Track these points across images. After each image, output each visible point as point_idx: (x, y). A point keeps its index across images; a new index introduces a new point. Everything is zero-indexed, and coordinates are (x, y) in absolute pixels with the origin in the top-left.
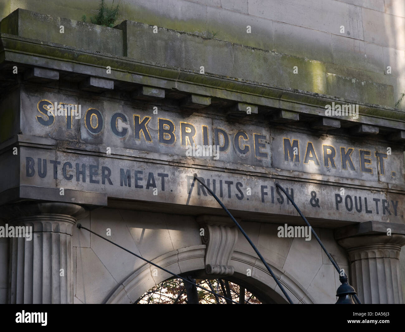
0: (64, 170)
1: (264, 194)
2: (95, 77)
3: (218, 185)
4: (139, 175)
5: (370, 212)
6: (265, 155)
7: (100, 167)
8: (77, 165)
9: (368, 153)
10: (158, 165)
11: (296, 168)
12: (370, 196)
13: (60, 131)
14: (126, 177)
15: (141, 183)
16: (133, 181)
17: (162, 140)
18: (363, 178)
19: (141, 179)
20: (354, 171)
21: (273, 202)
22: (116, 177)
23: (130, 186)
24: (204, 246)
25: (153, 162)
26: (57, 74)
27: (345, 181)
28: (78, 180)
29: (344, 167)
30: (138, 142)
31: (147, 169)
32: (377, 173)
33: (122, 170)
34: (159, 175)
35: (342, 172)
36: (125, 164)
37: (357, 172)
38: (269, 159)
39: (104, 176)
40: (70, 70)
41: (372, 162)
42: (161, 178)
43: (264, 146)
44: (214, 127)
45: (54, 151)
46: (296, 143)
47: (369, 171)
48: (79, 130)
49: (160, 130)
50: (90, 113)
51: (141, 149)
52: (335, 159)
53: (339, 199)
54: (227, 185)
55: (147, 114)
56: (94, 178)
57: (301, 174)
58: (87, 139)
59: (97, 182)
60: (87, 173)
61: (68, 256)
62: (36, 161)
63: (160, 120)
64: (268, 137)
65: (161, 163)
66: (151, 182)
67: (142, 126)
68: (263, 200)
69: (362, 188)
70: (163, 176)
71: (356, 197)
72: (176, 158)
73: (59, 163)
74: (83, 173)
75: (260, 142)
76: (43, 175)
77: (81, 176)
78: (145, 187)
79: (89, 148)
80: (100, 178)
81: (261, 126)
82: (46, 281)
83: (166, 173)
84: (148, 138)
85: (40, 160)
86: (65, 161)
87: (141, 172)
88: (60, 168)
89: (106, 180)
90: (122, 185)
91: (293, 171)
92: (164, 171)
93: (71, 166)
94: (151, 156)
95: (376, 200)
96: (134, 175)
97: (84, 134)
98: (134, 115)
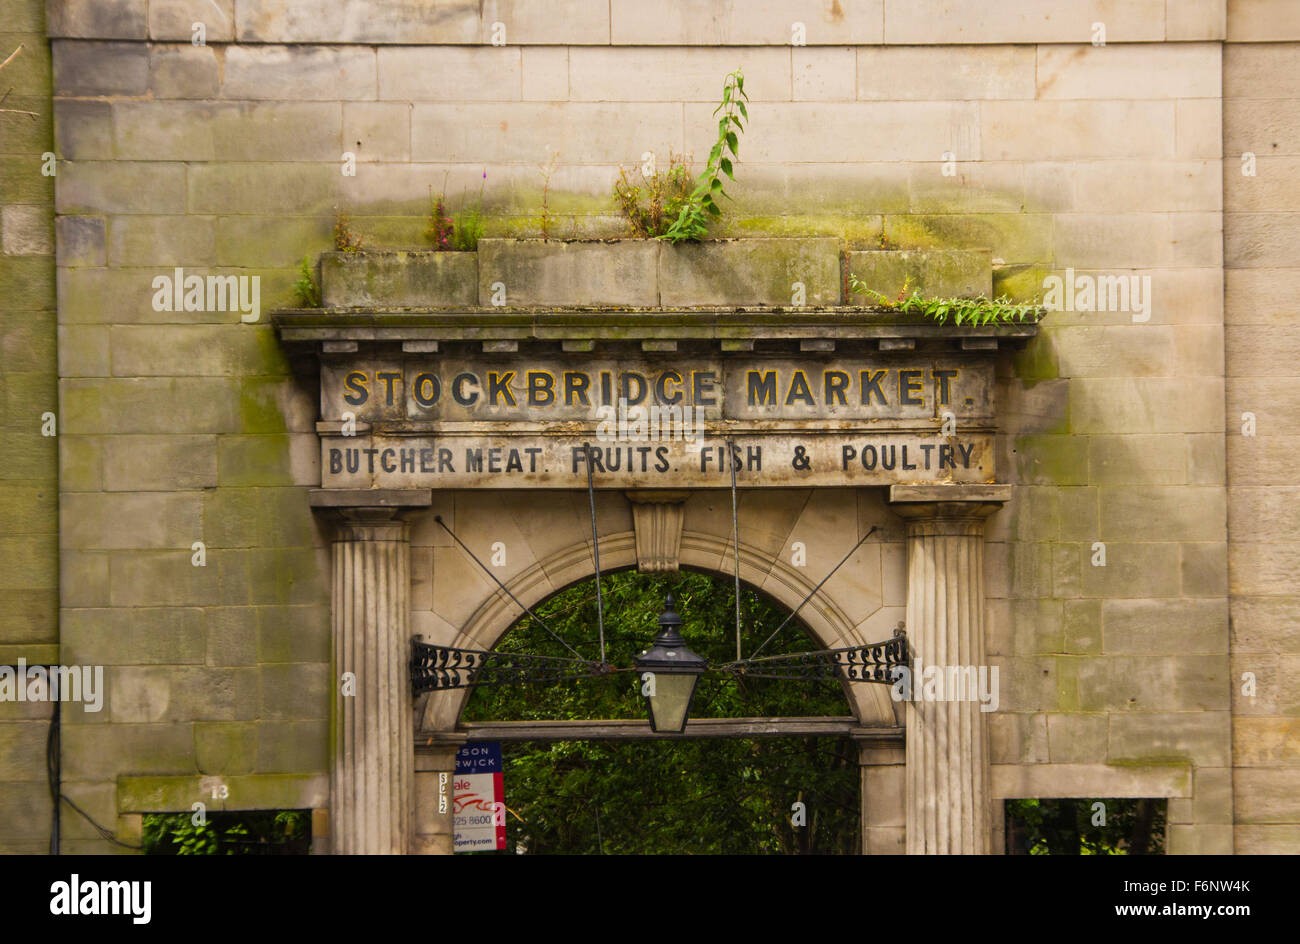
0: (384, 460)
1: (704, 459)
2: (409, 341)
3: (624, 456)
4: (495, 455)
5: (914, 467)
6: (713, 401)
7: (437, 451)
8: (403, 451)
9: (917, 374)
10: (525, 438)
11: (770, 415)
12: (914, 445)
13: (377, 410)
14: (475, 460)
15: (496, 465)
16: (485, 464)
17: (533, 401)
18: (902, 415)
19: (498, 460)
20: (885, 406)
21: (721, 469)
22: (459, 461)
23: (481, 470)
24: (630, 534)
25: (518, 436)
26: (356, 344)
27: (861, 426)
28: (403, 470)
29: (865, 401)
30: (494, 410)
31: (509, 445)
32: (932, 403)
33: (469, 451)
34: (527, 451)
35: (859, 410)
36: (473, 443)
37: (891, 407)
38: (718, 407)
39: (442, 462)
40: (372, 337)
41: (924, 388)
42: (529, 455)
43: (710, 388)
44: (621, 371)
45: (369, 437)
46: (771, 376)
47: (918, 402)
48: (404, 404)
49: (530, 389)
50: (420, 380)
51: (496, 420)
52: (847, 391)
53: (849, 453)
54: (640, 454)
55: (510, 369)
56: (427, 466)
57: (773, 423)
58: (417, 415)
59: (432, 470)
60: (417, 460)
61: (392, 568)
62: (344, 452)
63: (530, 374)
64: (718, 374)
65: (532, 436)
66: (514, 462)
67: (502, 386)
68: (703, 469)
69: (898, 432)
70: (533, 451)
71: (884, 448)
72: (552, 425)
73: (376, 451)
74: (412, 461)
75: (703, 383)
76: (353, 470)
77: (408, 465)
78: (504, 470)
79: (418, 427)
80: (436, 465)
81: (708, 359)
82: (359, 602)
83: (538, 447)
84: (511, 401)
85: (349, 451)
86: (385, 448)
87: (498, 451)
88: (377, 458)
89: (445, 466)
90: (468, 471)
91: (759, 421)
92: (535, 445)
93: (393, 453)
94: (513, 427)
95: (927, 448)
96: (488, 456)
97: (413, 409)
98: (488, 373)
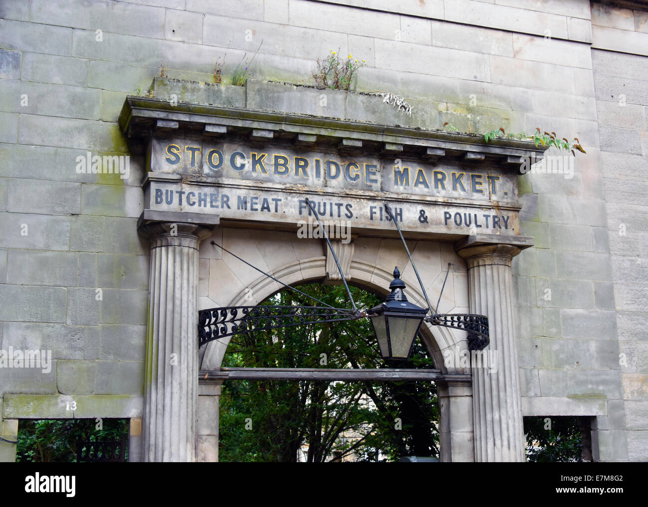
0: (188, 198)
1: (372, 213)
2: (210, 124)
3: (328, 207)
4: (254, 201)
5: (480, 226)
6: (376, 181)
7: (220, 195)
8: (200, 194)
9: (480, 177)
10: (272, 192)
11: (406, 191)
12: (480, 214)
13: (185, 168)
14: (243, 203)
15: (255, 207)
16: (249, 205)
17: (276, 171)
18: (474, 198)
19: (256, 204)
20: (465, 192)
21: (381, 219)
22: (233, 202)
23: (246, 209)
24: (324, 258)
25: (268, 190)
26: (177, 123)
27: (454, 201)
28: (200, 205)
29: (455, 188)
30: (254, 175)
31: (263, 195)
32: (488, 193)
33: (239, 197)
34: (273, 200)
35: (452, 193)
36: (242, 193)
37: (467, 193)
38: (379, 185)
39: (223, 202)
40: (187, 120)
41: (483, 184)
42: (274, 202)
43: (374, 174)
44: (326, 160)
45: (180, 184)
46: (406, 170)
47: (481, 191)
48: (201, 166)
49: (275, 165)
50: (212, 153)
51: (256, 180)
52: (445, 182)
53: (448, 216)
54: (337, 207)
55: (263, 152)
56: (214, 204)
57: (409, 196)
58: (209, 174)
59: (217, 207)
60: (208, 200)
61: (191, 264)
62: (164, 192)
63: (275, 156)
64: (378, 166)
65: (276, 191)
66: (266, 206)
67: (259, 161)
68: (372, 218)
69: (472, 206)
70: (276, 200)
71: (465, 214)
72: (288, 185)
73: (184, 193)
74: (205, 201)
75: (371, 171)
76: (169, 203)
77: (203, 203)
78: (259, 209)
79: (209, 180)
80: (219, 204)
81: (373, 158)
82: (170, 283)
83: (279, 198)
84: (264, 171)
85: (167, 191)
86: (190, 191)
87: (257, 198)
88: (184, 197)
89: (225, 205)
90: (239, 209)
91: (402, 194)
92: (278, 197)
93: (194, 195)
94: (265, 185)
95: (487, 217)
96: (250, 201)
97: (206, 170)
98: (251, 153)
